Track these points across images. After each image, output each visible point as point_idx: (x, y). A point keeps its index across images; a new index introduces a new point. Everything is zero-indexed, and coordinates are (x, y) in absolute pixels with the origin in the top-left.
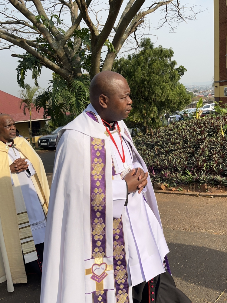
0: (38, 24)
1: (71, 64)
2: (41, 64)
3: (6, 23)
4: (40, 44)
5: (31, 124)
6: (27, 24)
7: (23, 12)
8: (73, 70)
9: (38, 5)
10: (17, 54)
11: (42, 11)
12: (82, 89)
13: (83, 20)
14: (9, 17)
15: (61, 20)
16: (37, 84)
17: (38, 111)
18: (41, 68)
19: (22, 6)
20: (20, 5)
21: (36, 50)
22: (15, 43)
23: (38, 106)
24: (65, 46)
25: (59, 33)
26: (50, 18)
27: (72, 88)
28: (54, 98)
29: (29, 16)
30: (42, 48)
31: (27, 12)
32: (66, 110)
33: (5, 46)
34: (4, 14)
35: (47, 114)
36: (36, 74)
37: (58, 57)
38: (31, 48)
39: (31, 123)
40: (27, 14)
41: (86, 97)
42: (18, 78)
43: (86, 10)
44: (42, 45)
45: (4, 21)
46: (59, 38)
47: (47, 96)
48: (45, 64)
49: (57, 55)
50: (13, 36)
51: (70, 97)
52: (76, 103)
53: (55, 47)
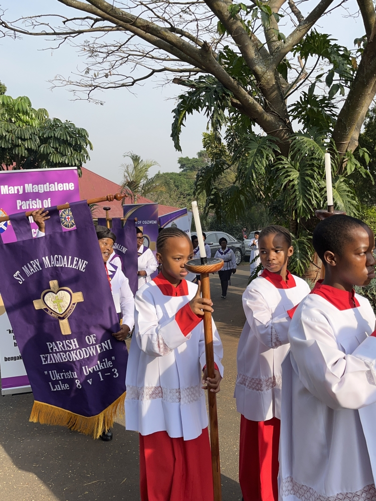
0: (232, 21)
23: (198, 187)
41: (323, 173)
51: (287, 170)
52: (300, 183)
53: (259, 68)
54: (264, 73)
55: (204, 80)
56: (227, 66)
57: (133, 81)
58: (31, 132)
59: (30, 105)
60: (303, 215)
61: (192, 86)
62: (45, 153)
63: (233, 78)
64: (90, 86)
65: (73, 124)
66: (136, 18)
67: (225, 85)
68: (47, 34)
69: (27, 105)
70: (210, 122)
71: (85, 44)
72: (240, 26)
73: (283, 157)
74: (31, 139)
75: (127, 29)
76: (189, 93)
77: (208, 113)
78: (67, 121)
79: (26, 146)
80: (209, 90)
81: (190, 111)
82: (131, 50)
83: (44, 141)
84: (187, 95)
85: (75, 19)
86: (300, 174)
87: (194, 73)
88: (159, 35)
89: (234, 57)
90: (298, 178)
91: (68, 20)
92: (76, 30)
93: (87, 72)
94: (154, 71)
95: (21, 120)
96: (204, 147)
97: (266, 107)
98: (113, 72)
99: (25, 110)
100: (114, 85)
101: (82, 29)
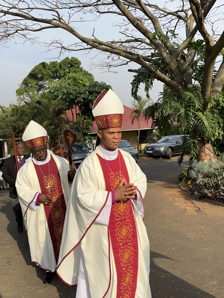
0: (154, 40)
1: (183, 76)
2: (154, 77)
3: (126, 42)
4: (154, 58)
5: (139, 133)
6: (144, 42)
7: (141, 30)
8: (184, 81)
9: (155, 23)
10: (133, 69)
11: (159, 28)
12: (191, 100)
13: (198, 32)
14: (128, 36)
15: (176, 34)
16: (148, 96)
17: (146, 120)
18: (153, 81)
19: (141, 26)
20: (139, 24)
21: (150, 64)
22: (132, 59)
23: (147, 116)
24: (178, 58)
25: (173, 47)
26: (165, 34)
27: (181, 100)
28: (163, 109)
29: (147, 34)
30: (156, 63)
31: (145, 30)
32: (174, 120)
33: (123, 63)
34: (125, 34)
35: (155, 124)
36: (148, 87)
37: (170, 70)
38: (145, 63)
39: (139, 131)
40: (144, 32)
41: (195, 109)
42: (132, 91)
43: (202, 22)
44: (156, 59)
45: (124, 41)
46: (172, 51)
47: (156, 107)
48: (157, 77)
49: (169, 68)
50: (131, 53)
51: (179, 109)
52: (185, 114)
53: (168, 60)
54: (170, 62)
55: (142, 69)
57: (126, 62)
58: (84, 90)
62: (91, 99)
64: (109, 66)
65: (105, 83)
69: (82, 76)
72: (158, 42)
74: (84, 93)
79: (82, 96)
80: (143, 74)
83: (91, 93)
84: (137, 75)
86: (185, 110)
90: (184, 112)
93: (108, 58)
95: (80, 83)
97: (172, 78)
99: (81, 79)
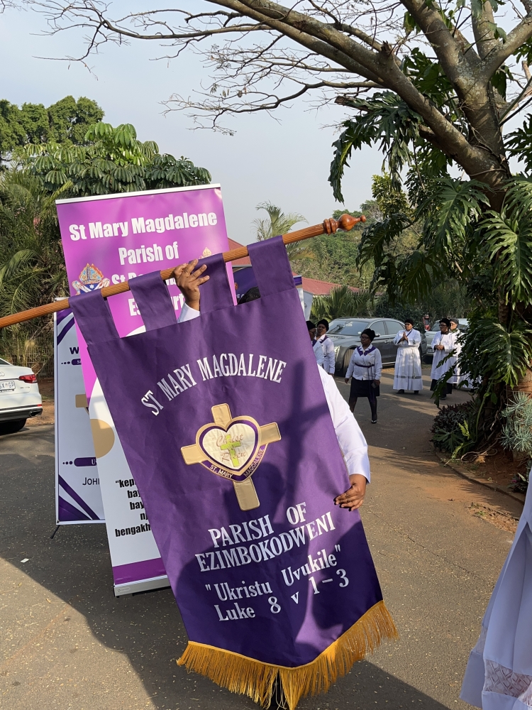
23: (364, 252)
51: (499, 232)
52: (518, 252)
53: (464, 80)
54: (471, 87)
55: (381, 99)
56: (415, 77)
57: (276, 101)
58: (134, 173)
59: (135, 135)
60: (521, 298)
61: (362, 108)
63: (424, 95)
64: (218, 110)
65: (190, 162)
66: (287, 11)
67: (411, 106)
68: (163, 37)
69: (131, 136)
70: (387, 159)
71: (213, 50)
72: (437, 19)
73: (494, 213)
74: (135, 182)
75: (274, 27)
76: (357, 117)
77: (385, 147)
78: (182, 157)
80: (387, 114)
81: (357, 144)
82: (277, 56)
83: (152, 184)
84: (355, 121)
85: (201, 15)
86: (520, 238)
87: (365, 89)
88: (320, 34)
89: (427, 65)
90: (515, 244)
91: (192, 17)
92: (203, 30)
93: (214, 90)
94: (307, 87)
95: (122, 157)
96: (374, 196)
97: (471, 138)
98: (250, 88)
99: (127, 143)
100: (249, 108)
101: (210, 28)
